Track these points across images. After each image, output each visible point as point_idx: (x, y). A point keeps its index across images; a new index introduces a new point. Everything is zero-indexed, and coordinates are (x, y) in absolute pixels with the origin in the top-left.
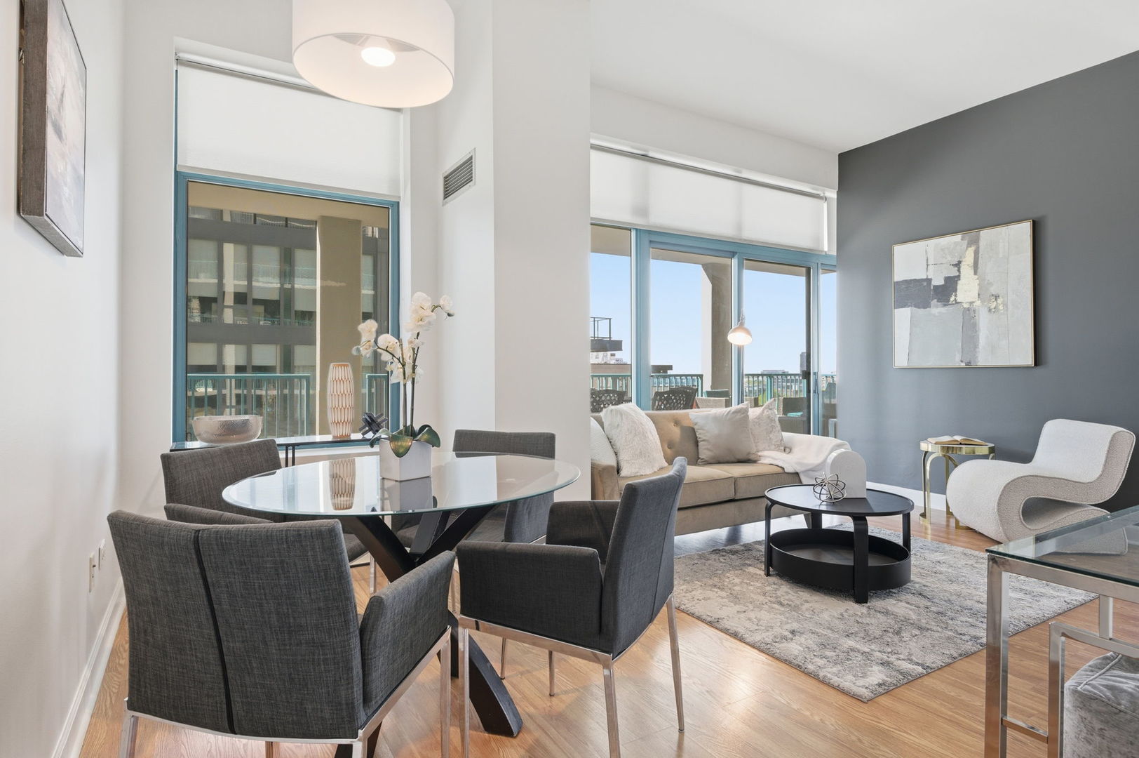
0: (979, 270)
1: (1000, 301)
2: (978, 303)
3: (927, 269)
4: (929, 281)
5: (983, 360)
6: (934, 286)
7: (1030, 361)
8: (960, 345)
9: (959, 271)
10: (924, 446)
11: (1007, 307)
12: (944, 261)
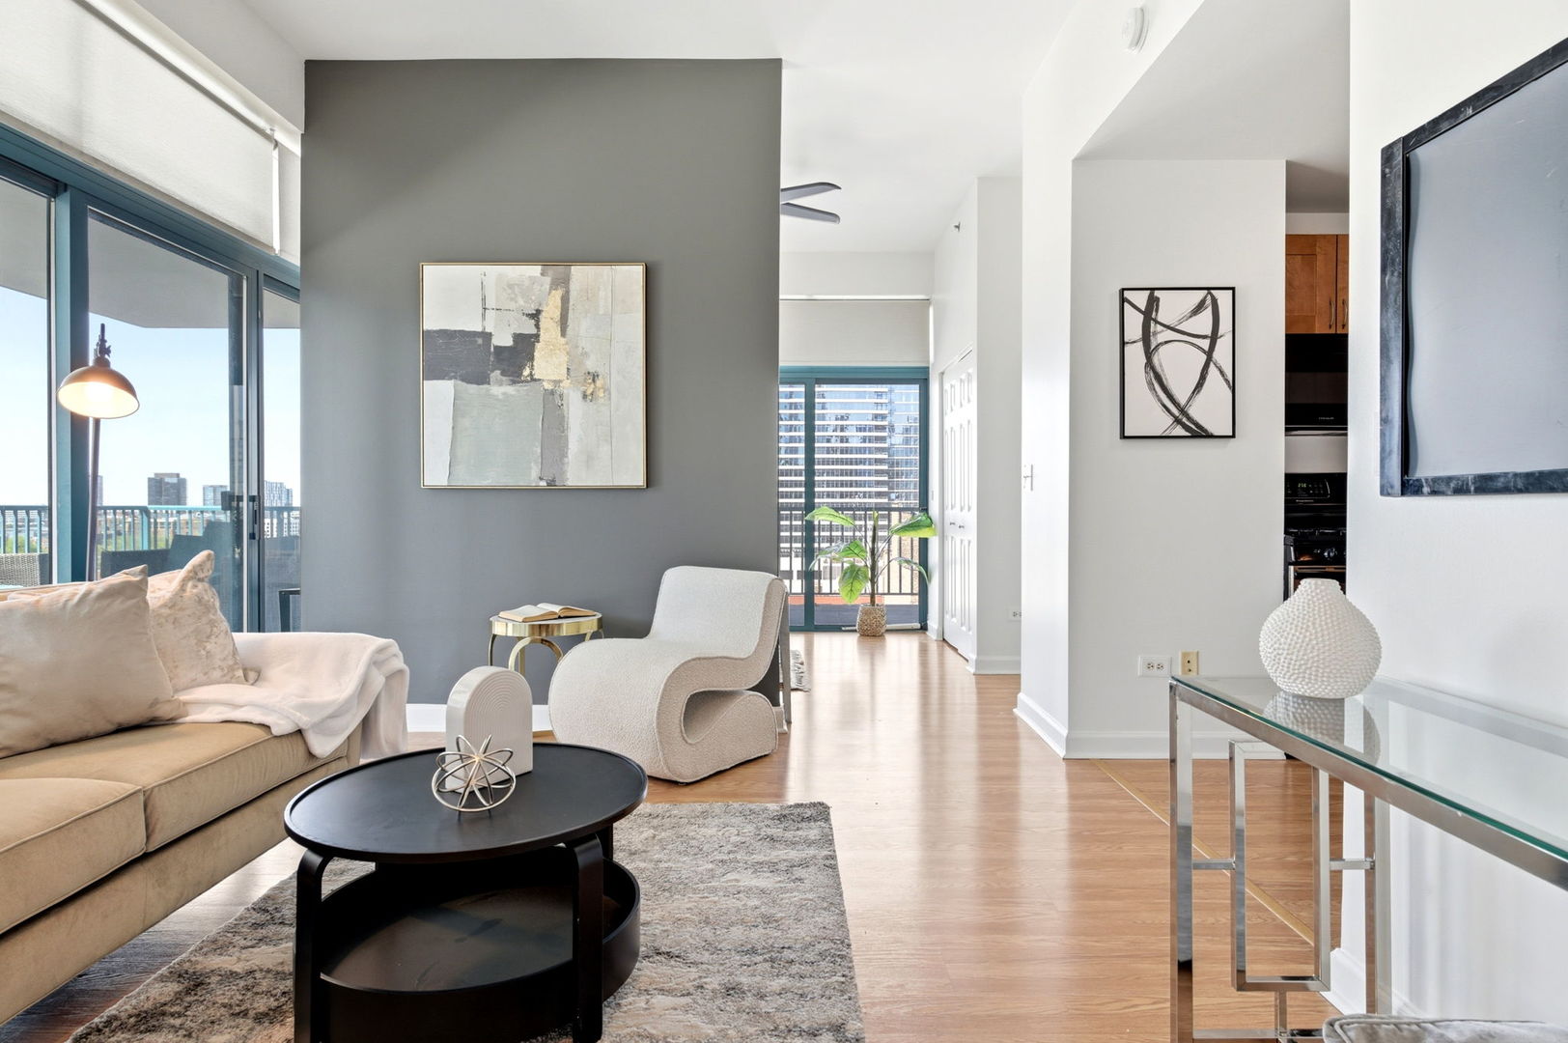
0: (569, 331)
1: (599, 383)
2: (566, 383)
3: (484, 316)
4: (487, 336)
5: (576, 476)
6: (496, 347)
7: (640, 480)
8: (539, 451)
9: (537, 326)
10: (499, 629)
11: (610, 394)
12: (512, 306)
